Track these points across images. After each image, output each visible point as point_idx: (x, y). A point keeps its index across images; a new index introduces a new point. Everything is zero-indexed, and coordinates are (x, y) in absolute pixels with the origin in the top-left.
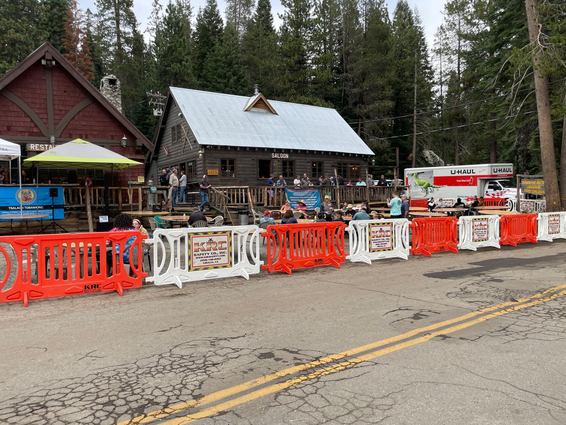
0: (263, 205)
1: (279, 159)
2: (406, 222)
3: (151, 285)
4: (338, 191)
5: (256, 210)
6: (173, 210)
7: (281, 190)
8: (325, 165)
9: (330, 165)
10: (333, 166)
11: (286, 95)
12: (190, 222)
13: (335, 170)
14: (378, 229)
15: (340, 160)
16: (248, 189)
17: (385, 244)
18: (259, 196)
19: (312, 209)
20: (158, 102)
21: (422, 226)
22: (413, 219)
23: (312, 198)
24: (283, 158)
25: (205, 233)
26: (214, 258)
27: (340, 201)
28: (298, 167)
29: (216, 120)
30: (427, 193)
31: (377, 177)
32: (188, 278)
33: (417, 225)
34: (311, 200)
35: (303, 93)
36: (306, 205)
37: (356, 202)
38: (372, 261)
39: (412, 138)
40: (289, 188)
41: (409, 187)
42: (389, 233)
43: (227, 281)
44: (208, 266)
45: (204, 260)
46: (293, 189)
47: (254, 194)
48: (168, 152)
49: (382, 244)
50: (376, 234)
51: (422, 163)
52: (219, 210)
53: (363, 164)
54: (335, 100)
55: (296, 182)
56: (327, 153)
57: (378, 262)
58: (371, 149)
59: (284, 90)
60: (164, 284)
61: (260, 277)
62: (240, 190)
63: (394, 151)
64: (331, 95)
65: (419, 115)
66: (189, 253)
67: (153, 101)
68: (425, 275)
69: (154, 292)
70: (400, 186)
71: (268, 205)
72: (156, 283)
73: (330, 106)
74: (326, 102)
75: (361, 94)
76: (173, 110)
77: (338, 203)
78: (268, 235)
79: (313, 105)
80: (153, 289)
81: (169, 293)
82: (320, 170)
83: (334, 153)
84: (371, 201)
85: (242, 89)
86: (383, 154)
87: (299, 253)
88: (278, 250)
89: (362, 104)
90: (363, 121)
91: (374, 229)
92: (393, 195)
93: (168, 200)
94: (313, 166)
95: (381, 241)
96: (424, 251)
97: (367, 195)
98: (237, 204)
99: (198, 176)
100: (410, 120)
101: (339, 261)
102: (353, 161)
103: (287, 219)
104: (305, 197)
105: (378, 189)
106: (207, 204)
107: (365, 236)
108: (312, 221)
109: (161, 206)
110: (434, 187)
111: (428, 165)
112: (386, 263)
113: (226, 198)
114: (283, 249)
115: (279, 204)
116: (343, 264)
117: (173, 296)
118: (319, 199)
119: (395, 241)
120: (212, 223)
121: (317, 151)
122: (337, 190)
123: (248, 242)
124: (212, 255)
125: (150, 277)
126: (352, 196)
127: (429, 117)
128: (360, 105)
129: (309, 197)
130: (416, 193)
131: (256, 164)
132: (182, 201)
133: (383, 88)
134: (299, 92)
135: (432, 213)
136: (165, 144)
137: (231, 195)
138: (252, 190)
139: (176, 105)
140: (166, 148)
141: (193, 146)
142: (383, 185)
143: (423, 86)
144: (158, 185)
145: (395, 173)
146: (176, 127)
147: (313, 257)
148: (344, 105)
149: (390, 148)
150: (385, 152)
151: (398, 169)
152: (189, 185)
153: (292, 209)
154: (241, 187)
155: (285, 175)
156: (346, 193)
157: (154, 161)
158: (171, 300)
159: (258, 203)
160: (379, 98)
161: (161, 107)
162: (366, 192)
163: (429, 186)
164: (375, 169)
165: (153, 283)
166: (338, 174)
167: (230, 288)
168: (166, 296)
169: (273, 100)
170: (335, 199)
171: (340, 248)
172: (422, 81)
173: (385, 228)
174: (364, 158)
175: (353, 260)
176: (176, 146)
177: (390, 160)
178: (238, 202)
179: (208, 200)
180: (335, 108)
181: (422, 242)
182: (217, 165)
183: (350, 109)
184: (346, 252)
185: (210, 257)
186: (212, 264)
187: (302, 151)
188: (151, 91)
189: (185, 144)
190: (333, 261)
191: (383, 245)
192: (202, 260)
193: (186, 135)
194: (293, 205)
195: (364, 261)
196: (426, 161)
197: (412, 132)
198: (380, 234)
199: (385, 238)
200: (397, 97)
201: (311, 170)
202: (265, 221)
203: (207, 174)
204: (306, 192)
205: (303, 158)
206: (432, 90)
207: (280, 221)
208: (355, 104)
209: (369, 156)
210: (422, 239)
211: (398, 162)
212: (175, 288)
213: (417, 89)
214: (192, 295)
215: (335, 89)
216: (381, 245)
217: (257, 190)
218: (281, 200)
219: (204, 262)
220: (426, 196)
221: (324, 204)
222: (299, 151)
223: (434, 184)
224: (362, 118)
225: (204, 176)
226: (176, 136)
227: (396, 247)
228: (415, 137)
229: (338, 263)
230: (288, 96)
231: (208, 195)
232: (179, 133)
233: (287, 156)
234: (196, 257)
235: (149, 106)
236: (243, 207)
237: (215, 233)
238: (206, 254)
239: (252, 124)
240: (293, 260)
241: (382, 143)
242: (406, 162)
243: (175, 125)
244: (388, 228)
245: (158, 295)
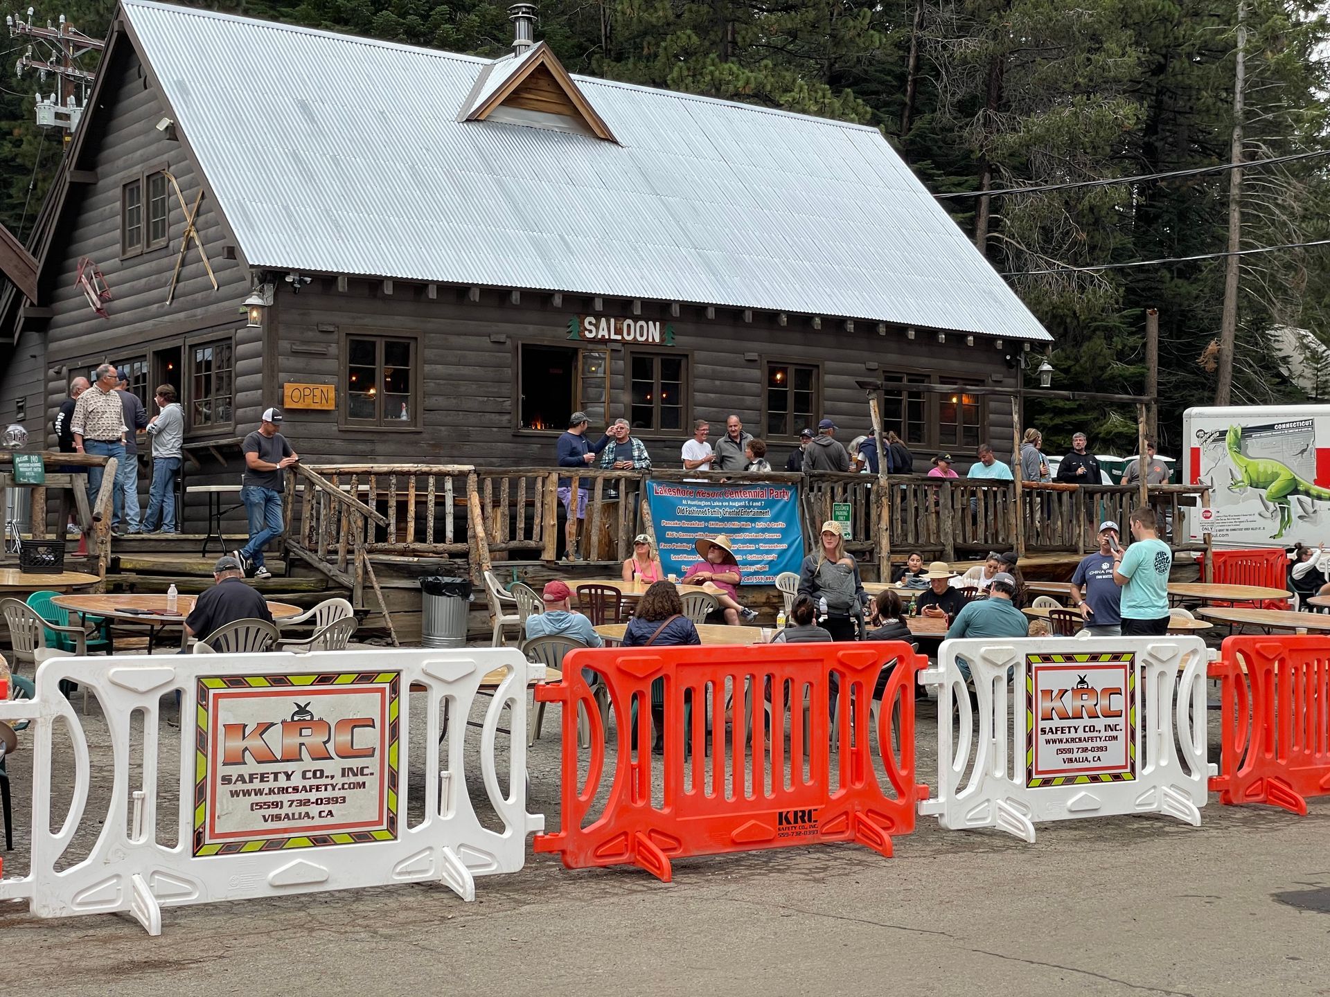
0: (535, 554)
1: (617, 346)
2: (1194, 652)
3: (14, 916)
4: (885, 500)
5: (506, 578)
6: (114, 567)
7: (622, 487)
8: (828, 378)
9: (851, 380)
10: (862, 385)
11: (656, 55)
12: (199, 624)
13: (873, 404)
14: (1069, 679)
15: (893, 358)
16: (472, 480)
17: (1100, 749)
18: (521, 511)
19: (762, 580)
20: (58, 62)
21: (1269, 672)
22: (1228, 640)
23: (764, 530)
24: (635, 342)
25: (279, 680)
26: (313, 796)
27: (892, 544)
28: (700, 383)
29: (334, 158)
30: (1286, 522)
31: (1059, 439)
32: (188, 887)
33: (1245, 669)
34: (760, 536)
35: (732, 50)
36: (738, 558)
37: (964, 554)
38: (1041, 828)
39: (1220, 269)
40: (659, 479)
41: (1203, 491)
42: (1118, 703)
43: (372, 906)
44: (285, 831)
45: (268, 805)
46: (677, 482)
47: (496, 504)
48: (100, 297)
49: (1085, 750)
50: (1057, 704)
51: (1264, 383)
52: (333, 570)
53: (998, 382)
54: (874, 86)
55: (694, 451)
56: (835, 324)
57: (1065, 834)
58: (1034, 312)
59: (645, 33)
60: (79, 910)
61: (525, 891)
62: (431, 480)
63: (1138, 325)
64: (859, 60)
65: (1251, 168)
66: (201, 769)
67: (33, 58)
68: (1282, 898)
69: (27, 950)
70: (1165, 485)
71: (559, 557)
72: (41, 909)
73: (855, 111)
74: (837, 92)
75: (996, 66)
76: (134, 101)
77: (884, 553)
78: (568, 696)
79: (778, 106)
80: (24, 937)
81: (100, 956)
82: (803, 402)
83: (867, 327)
84: (1030, 550)
85: (451, 20)
86: (1090, 338)
87: (708, 780)
88: (610, 762)
89: (998, 109)
90: (1000, 187)
91: (1049, 680)
92: (1136, 527)
93: (97, 519)
94: (772, 382)
95: (1081, 734)
96: (1272, 786)
97: (1016, 519)
98: (418, 546)
99: (240, 412)
100: (1211, 185)
101: (890, 823)
102: (955, 365)
103: (654, 625)
104: (730, 524)
105: (1065, 497)
106: (276, 544)
107: (1011, 712)
108: (766, 634)
109: (58, 548)
110: (1319, 498)
111: (1288, 393)
112: (1100, 838)
113: (366, 519)
114: (634, 762)
115: (609, 550)
116: (905, 836)
117: (119, 970)
118: (797, 535)
119: (1144, 737)
120: (301, 634)
121: (791, 315)
122: (879, 496)
123: (475, 724)
124: (307, 783)
125: (12, 881)
126: (948, 525)
127: (1296, 177)
128: (991, 112)
129: (749, 525)
130: (1235, 522)
131: (512, 368)
132: (157, 526)
133: (1095, 37)
134: (713, 43)
135: (1306, 613)
136: (87, 257)
137: (393, 503)
138: (488, 483)
139: (148, 81)
140: (90, 279)
141: (222, 274)
142: (1082, 479)
143: (1276, 38)
144: (48, 446)
145: (1142, 428)
146: (143, 184)
147: (772, 804)
148: (916, 111)
149: (1119, 310)
150: (1097, 329)
151: (1154, 408)
152: (191, 451)
153: (672, 577)
154: (436, 468)
155: (640, 418)
156: (921, 511)
157: (34, 337)
158: (113, 986)
159: (513, 544)
160: (1077, 85)
161: (71, 87)
162: (1011, 506)
163: (1295, 491)
164: (1049, 404)
165: (25, 905)
166: (887, 426)
167: (388, 937)
168: (88, 971)
169: (592, 74)
170: (868, 537)
171: (897, 760)
172: (1270, 14)
173: (1099, 679)
174: (1003, 353)
175: (953, 822)
176: (141, 268)
177: (1117, 367)
178: (420, 536)
179: (279, 521)
180: (874, 122)
181: (1268, 749)
182: (332, 364)
183: (943, 129)
184: (919, 781)
185: (296, 789)
186: (306, 823)
187: (722, 310)
188: (30, 11)
189: (183, 264)
190: (860, 822)
191: (1090, 755)
192: (260, 806)
193: (190, 220)
194: (674, 558)
195: (1002, 826)
196: (1279, 375)
197: (1221, 242)
198: (1079, 703)
199: (1100, 723)
200: (1154, 80)
201: (762, 402)
202: (548, 629)
203: (282, 403)
204: (736, 502)
205: (728, 343)
206: (1314, 58)
207: (618, 631)
208: (966, 108)
209: (1027, 347)
210: (1268, 732)
211: (1153, 377)
212: (126, 930)
213: (1247, 51)
214: (209, 966)
215: (876, 35)
216: (1081, 755)
217: (514, 486)
218: (622, 535)
219: (267, 812)
220: (1280, 535)
221: (819, 558)
222: (711, 314)
223: (1317, 482)
224: (995, 172)
225: (268, 414)
226: (143, 225)
227: (1150, 768)
228: (1234, 263)
229: (883, 833)
230: (662, 58)
231: (285, 502)
232: (159, 209)
233: (653, 332)
234: (232, 787)
235: (14, 81)
236: (445, 560)
237: (324, 678)
238: (276, 775)
239: (500, 183)
240: (677, 812)
241: (1082, 289)
242: (1190, 377)
243: (138, 171)
244: (1115, 678)
245: (46, 962)
